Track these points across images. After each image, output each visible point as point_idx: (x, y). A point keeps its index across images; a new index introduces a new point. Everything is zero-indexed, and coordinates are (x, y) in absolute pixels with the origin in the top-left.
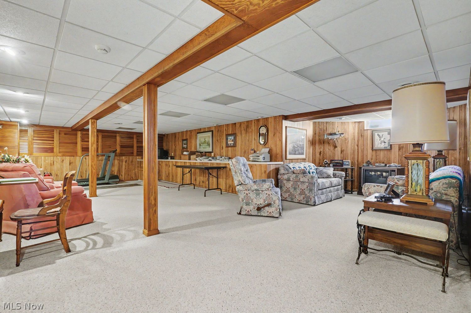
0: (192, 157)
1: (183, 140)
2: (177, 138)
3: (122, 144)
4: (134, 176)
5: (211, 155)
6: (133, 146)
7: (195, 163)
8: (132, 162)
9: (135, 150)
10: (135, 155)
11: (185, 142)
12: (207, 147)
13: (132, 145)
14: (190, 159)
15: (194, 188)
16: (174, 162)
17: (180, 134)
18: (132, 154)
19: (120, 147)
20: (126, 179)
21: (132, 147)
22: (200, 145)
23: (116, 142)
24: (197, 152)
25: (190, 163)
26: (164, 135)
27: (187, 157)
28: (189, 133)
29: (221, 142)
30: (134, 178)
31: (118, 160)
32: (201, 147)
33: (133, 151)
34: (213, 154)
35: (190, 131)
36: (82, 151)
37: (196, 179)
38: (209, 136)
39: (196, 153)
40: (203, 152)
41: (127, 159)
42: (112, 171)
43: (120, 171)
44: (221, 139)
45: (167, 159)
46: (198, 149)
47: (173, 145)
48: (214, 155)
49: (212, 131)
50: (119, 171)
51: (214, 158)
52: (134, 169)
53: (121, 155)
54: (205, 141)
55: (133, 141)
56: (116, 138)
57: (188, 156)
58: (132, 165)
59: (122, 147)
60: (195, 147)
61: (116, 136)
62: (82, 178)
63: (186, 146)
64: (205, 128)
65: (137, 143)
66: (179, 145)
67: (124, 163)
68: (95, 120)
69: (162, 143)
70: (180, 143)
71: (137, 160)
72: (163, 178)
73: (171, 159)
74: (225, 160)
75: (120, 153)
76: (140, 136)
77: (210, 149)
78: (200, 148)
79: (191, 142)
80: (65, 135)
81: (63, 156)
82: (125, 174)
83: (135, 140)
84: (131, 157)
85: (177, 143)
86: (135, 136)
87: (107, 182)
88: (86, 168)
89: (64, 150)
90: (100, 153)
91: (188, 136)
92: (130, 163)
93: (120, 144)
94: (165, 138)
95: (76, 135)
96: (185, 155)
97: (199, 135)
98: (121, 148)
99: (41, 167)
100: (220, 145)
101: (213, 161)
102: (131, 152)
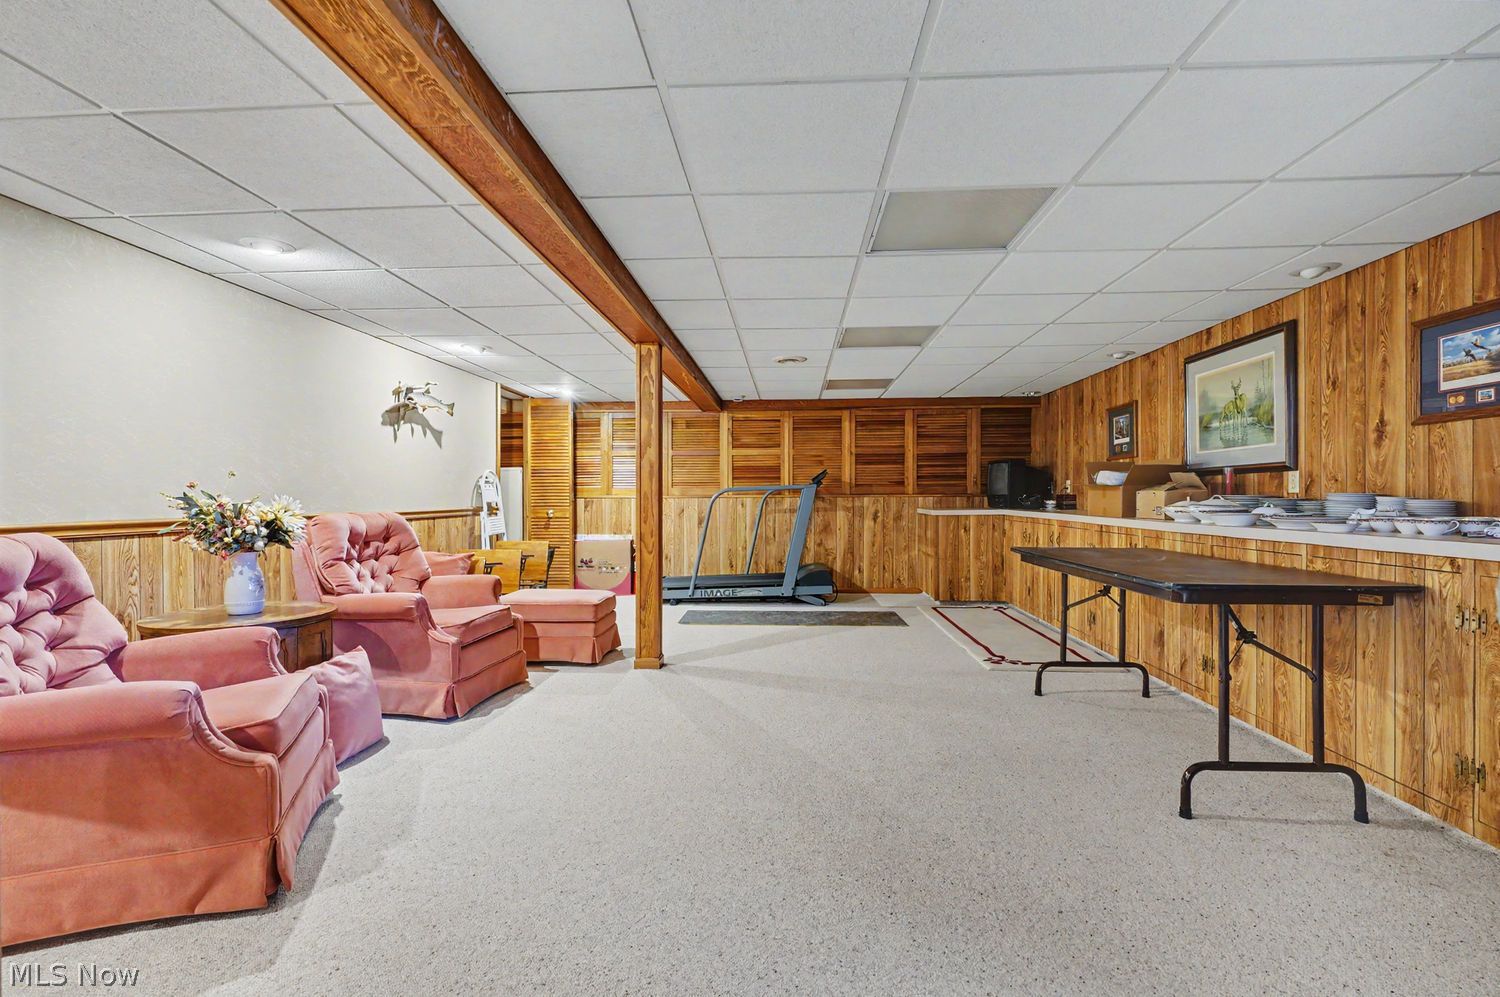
0: (1145, 498)
1: (1114, 412)
2: (1087, 408)
3: (860, 451)
4: (906, 576)
5: (1281, 485)
6: (904, 454)
7: (1158, 536)
8: (898, 518)
9: (911, 471)
10: (910, 492)
11: (1122, 421)
12: (1256, 433)
13: (895, 451)
14: (1130, 511)
15: (1146, 694)
16: (1055, 523)
17: (1102, 382)
18: (900, 488)
19: (854, 458)
20: (875, 585)
21: (900, 459)
22: (1205, 428)
23: (840, 442)
24: (1184, 468)
25: (1129, 533)
26: (1035, 401)
27: (1117, 500)
28: (1141, 369)
29: (1362, 390)
30: (905, 583)
31: (847, 509)
32: (1214, 439)
33: (903, 474)
34: (1293, 483)
35: (1147, 356)
36: (734, 478)
37: (1161, 634)
38: (1264, 364)
39: (1174, 475)
40: (1220, 471)
41: (880, 507)
42: (827, 553)
43: (852, 553)
44: (1363, 365)
45: (1041, 507)
46: (1195, 453)
47: (1072, 443)
48: (1307, 489)
49: (1291, 329)
50: (851, 551)
51: (1307, 505)
52: (908, 548)
53: (860, 489)
54: (1238, 397)
55: (903, 437)
56: (840, 428)
57: (1119, 494)
58: (899, 530)
59: (861, 459)
60: (1175, 442)
61: (839, 421)
62: (734, 573)
63: (1127, 440)
64: (1237, 319)
65: (918, 444)
66: (1095, 439)
67: (868, 523)
68: (651, 347)
69: (1029, 435)
70: (1099, 428)
71: (920, 511)
72: (1016, 596)
73: (1060, 507)
74: (1405, 527)
75: (853, 481)
76: (930, 412)
77: (1275, 450)
78: (1204, 445)
79: (1153, 420)
80: (688, 427)
81: (683, 495)
82: (872, 565)
83: (910, 431)
84: (893, 500)
85: (1087, 427)
86: (909, 416)
87: (789, 593)
88: (745, 537)
89: (685, 478)
90: (787, 484)
91: (1138, 386)
92: (891, 523)
93: (853, 450)
94: (1039, 415)
95: (717, 424)
96: (1105, 487)
97: (1198, 372)
98: (856, 463)
99: (629, 532)
100: (1355, 412)
101: (1290, 532)
102: (896, 478)
